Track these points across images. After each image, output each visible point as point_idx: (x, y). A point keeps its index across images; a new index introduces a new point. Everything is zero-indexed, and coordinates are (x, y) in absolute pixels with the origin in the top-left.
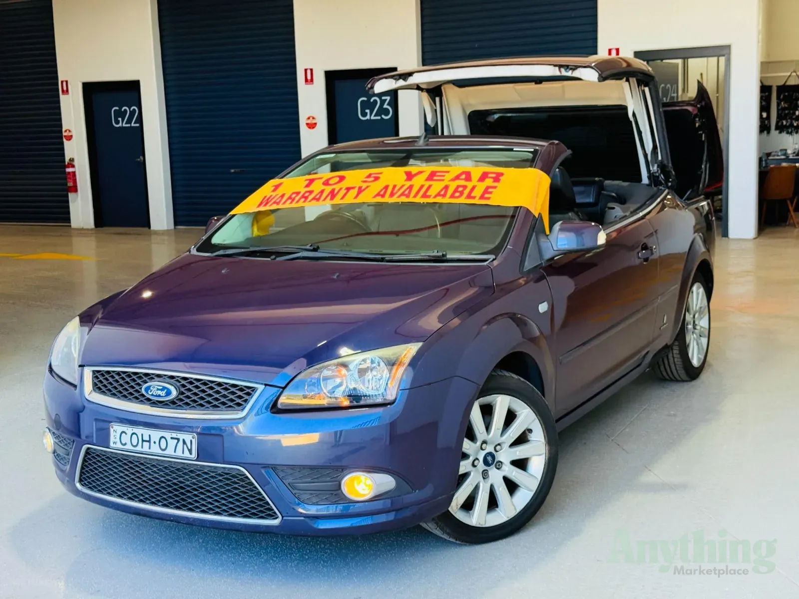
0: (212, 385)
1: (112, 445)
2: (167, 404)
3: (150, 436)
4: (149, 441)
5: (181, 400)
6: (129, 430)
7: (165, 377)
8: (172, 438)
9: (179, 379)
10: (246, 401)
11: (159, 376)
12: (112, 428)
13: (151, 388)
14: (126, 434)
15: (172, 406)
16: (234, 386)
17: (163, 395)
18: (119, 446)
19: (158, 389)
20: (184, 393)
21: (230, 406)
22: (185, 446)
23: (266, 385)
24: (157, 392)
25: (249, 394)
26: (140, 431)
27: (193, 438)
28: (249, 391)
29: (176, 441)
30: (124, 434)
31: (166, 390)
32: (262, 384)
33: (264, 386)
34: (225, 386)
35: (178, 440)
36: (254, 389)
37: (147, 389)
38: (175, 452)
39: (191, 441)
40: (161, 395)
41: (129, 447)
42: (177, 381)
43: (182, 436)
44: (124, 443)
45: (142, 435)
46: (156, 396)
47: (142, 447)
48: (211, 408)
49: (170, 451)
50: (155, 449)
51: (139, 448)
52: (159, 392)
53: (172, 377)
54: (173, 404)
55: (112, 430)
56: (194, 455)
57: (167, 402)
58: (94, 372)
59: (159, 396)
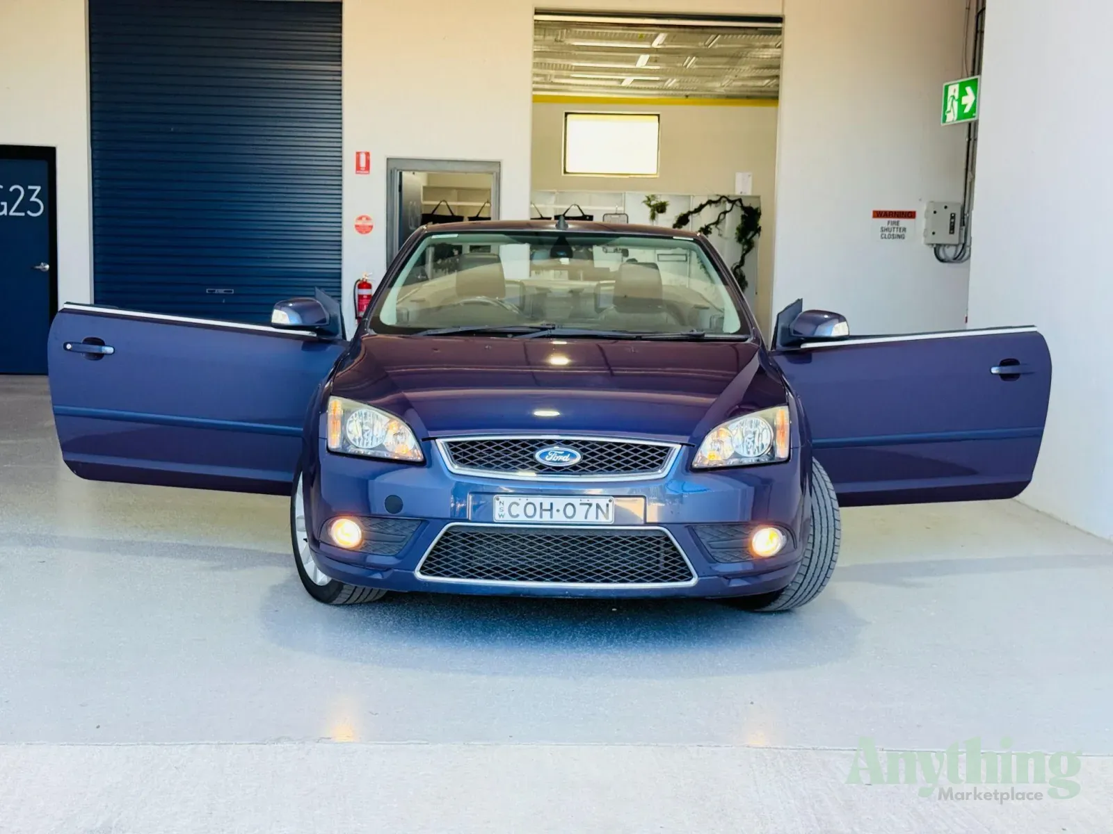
0: (620, 447)
1: (497, 518)
2: (567, 470)
3: (552, 504)
4: (551, 509)
5: (586, 465)
6: (523, 500)
7: (560, 443)
8: (581, 504)
9: (577, 443)
10: (661, 462)
11: (551, 442)
12: (498, 499)
13: (549, 454)
14: (518, 504)
15: (574, 472)
16: (644, 447)
17: (566, 460)
18: (508, 518)
19: (558, 455)
20: (588, 458)
21: (644, 468)
22: (599, 511)
23: (682, 444)
24: (558, 457)
25: (661, 455)
26: (537, 500)
27: (610, 501)
28: (662, 451)
29: (588, 506)
30: (514, 506)
31: (569, 455)
32: (677, 443)
33: (680, 446)
34: (635, 447)
35: (590, 505)
36: (667, 449)
37: (542, 456)
38: (586, 518)
39: (608, 505)
40: (564, 460)
41: (522, 518)
42: (576, 446)
43: (594, 501)
44: (514, 513)
45: (541, 504)
46: (557, 461)
47: (541, 517)
48: (622, 471)
49: (579, 518)
50: (559, 517)
51: (537, 519)
52: (561, 458)
53: (567, 442)
54: (574, 469)
55: (497, 503)
56: (611, 519)
57: (568, 468)
58: (450, 444)
59: (561, 461)
